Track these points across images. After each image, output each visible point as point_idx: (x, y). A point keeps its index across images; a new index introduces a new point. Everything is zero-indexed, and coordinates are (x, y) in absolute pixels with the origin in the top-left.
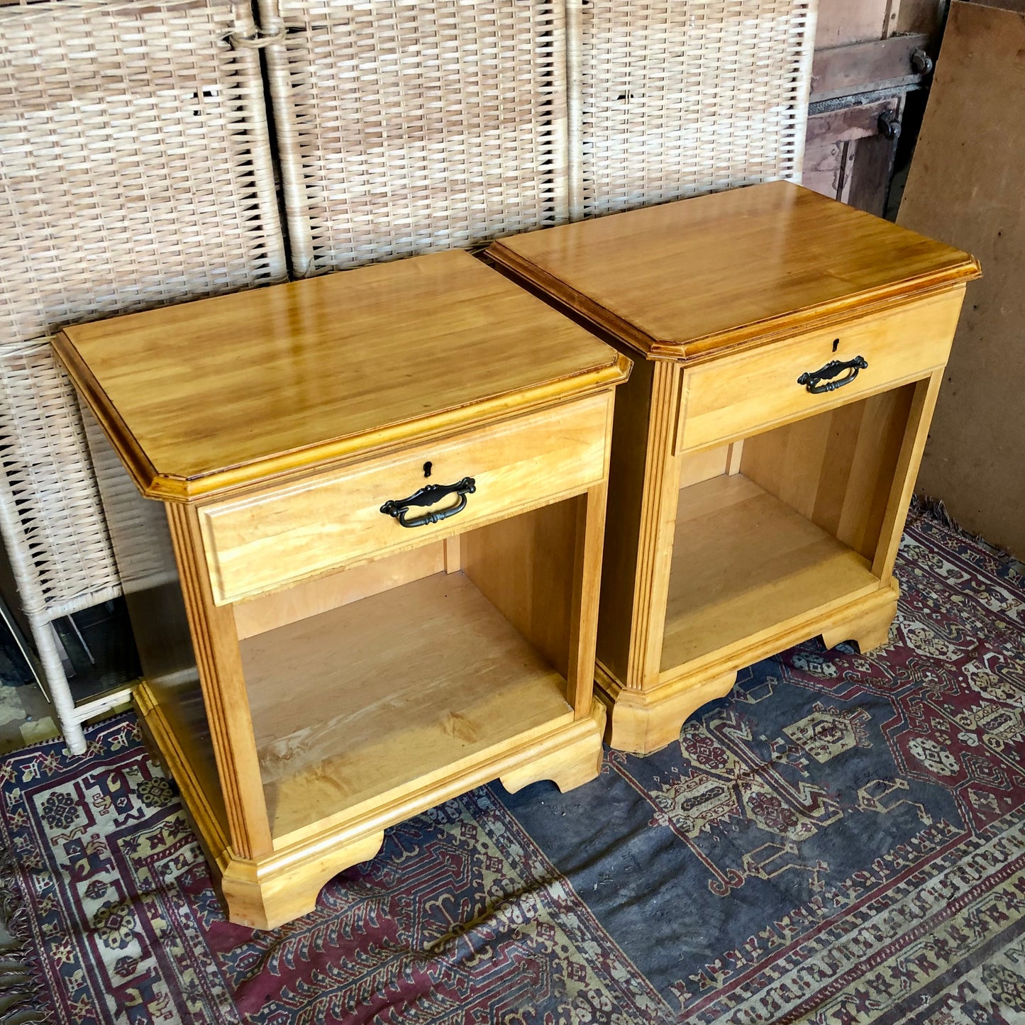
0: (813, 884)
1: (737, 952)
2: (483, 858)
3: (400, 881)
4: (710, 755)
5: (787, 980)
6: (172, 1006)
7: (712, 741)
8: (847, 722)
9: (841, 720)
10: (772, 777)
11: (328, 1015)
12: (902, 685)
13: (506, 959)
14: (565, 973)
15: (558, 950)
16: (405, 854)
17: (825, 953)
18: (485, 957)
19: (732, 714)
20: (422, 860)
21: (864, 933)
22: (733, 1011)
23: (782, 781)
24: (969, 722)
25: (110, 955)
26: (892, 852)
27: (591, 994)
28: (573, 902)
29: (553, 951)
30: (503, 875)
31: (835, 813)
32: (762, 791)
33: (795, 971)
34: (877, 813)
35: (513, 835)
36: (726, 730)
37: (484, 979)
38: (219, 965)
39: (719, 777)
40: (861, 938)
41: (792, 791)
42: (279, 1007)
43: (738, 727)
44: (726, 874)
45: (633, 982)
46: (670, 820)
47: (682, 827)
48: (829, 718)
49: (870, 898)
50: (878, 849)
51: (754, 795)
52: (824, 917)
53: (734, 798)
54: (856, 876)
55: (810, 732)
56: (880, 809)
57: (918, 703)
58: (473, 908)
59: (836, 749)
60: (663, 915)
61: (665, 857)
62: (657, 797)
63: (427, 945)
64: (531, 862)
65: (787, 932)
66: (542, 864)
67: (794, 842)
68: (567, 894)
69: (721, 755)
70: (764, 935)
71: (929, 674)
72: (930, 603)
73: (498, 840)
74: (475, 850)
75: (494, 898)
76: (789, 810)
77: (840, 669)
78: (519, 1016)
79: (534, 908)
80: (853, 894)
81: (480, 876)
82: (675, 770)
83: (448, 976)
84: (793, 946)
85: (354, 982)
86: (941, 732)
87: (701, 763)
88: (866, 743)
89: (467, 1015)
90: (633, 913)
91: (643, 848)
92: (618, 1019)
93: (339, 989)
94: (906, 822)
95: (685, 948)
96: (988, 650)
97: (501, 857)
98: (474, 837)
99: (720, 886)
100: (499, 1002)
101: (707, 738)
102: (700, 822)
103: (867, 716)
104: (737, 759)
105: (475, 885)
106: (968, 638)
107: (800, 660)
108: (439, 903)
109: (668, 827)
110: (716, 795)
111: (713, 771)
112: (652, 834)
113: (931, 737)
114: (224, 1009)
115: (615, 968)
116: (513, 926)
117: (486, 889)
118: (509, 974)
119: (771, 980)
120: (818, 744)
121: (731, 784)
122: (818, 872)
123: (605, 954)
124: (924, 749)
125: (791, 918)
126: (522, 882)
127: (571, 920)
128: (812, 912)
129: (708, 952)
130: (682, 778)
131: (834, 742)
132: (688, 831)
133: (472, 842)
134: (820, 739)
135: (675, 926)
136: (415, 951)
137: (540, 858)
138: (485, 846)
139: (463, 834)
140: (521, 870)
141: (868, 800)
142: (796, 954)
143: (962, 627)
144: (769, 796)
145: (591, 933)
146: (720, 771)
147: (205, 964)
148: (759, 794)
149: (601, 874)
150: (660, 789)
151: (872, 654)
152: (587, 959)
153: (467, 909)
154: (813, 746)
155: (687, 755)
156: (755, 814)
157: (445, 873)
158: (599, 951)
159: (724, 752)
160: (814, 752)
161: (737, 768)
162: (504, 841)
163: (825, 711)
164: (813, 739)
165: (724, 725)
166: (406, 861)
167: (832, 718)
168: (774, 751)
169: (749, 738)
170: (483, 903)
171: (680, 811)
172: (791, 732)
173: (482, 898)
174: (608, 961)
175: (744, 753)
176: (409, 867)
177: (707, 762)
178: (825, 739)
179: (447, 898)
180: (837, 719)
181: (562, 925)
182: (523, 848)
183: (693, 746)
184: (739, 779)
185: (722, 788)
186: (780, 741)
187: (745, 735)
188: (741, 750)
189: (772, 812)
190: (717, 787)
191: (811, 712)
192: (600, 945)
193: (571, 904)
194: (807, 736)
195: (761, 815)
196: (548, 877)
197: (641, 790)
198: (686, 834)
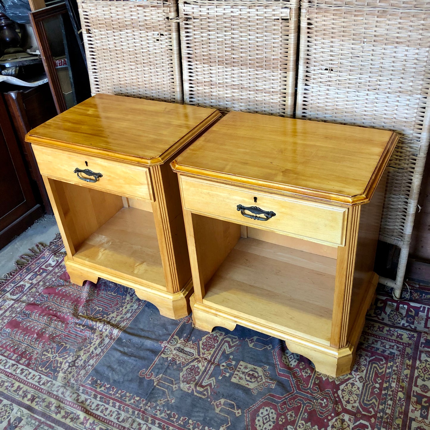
0: (161, 401)
1: (115, 389)
2: (121, 309)
3: (102, 297)
4: (208, 345)
5: (110, 408)
6: (39, 280)
7: (217, 342)
8: (264, 381)
9: (263, 378)
10: (210, 367)
11: (47, 307)
12: (308, 393)
13: (84, 333)
14: (85, 349)
15: (93, 343)
16: (113, 293)
17: (129, 416)
18: (82, 328)
19: (237, 342)
20: (112, 297)
21: (145, 426)
22: (90, 398)
23: (210, 372)
24: (302, 427)
25: (50, 261)
26: (195, 422)
27: (80, 358)
28: (115, 337)
30: (116, 317)
31: (204, 395)
32: (201, 367)
33: (116, 410)
34: (214, 409)
35: (134, 312)
36: (226, 344)
37: (74, 332)
38: (56, 280)
39: (199, 352)
40: (142, 425)
41: (207, 376)
42: (47, 297)
43: (230, 347)
44: (150, 372)
45: (89, 367)
46: (165, 347)
47: (165, 352)
48: (261, 374)
49: (164, 422)
50: (194, 416)
51: (196, 366)
52: (146, 410)
53: (190, 360)
54: (174, 414)
55: (247, 371)
56: (217, 410)
57: (300, 403)
59: (243, 383)
60: (121, 363)
61: (148, 352)
62: (174, 339)
63: (81, 314)
64: (125, 321)
65: (132, 401)
66: (126, 324)
67: (179, 387)
68: (117, 335)
69: (211, 348)
70: (128, 394)
71: (325, 400)
72: (385, 385)
73: (130, 309)
74: (123, 306)
75: (106, 320)
76: (196, 379)
77: (297, 366)
78: (64, 345)
79: (106, 330)
80: (163, 415)
81: (113, 312)
82: (193, 338)
83: (72, 323)
84: (126, 405)
85: (61, 306)
86: (286, 418)
87: (202, 344)
88: (255, 392)
89: (60, 334)
90: (117, 355)
91: (148, 345)
92: (73, 369)
93: (58, 305)
94: (215, 422)
95: (110, 374)
96: (369, 421)
97: (123, 314)
98: (128, 304)
99: (143, 373)
100: (68, 339)
101: (218, 340)
102: (172, 356)
103: (273, 386)
104: (212, 353)
105: (109, 313)
106: (371, 409)
108: (98, 309)
109: (162, 347)
110: (189, 355)
111: (201, 349)
112: (155, 345)
113: (279, 415)
114: (42, 288)
115: (93, 360)
116: (97, 329)
117: (109, 316)
118: (79, 336)
119: (108, 404)
120: (241, 375)
121: (197, 356)
122: (168, 400)
123: (97, 355)
124: (268, 414)
125: (140, 399)
126: (116, 323)
127: (107, 340)
128: (146, 404)
129: (111, 381)
130: (191, 342)
131: (247, 381)
132: (164, 354)
133: (126, 304)
134: (245, 375)
135: (119, 368)
136: (77, 313)
137: (129, 322)
138: (126, 307)
139: (127, 301)
140: (121, 320)
141: (220, 404)
142: (124, 407)
143: (377, 404)
144: (199, 371)
145: (104, 348)
146: (202, 351)
147: (55, 278)
148: (198, 367)
149: (130, 340)
150: (180, 338)
151: (319, 375)
152: (93, 351)
153: (99, 316)
154: (239, 374)
155: (204, 338)
156: (187, 370)
157: (110, 304)
158: (98, 353)
159: (213, 348)
160: (236, 376)
161: (207, 355)
162: (131, 311)
163: (265, 371)
164: (243, 373)
165: (228, 342)
166: (110, 294)
167: (262, 375)
168: (226, 363)
169: (227, 353)
170: (103, 318)
171: (173, 348)
172: (242, 364)
173: (105, 317)
174: (95, 357)
175: (217, 354)
176: (108, 296)
177: (204, 345)
178: (247, 377)
179: (100, 310)
180: (263, 377)
181: (104, 340)
182: (131, 316)
183: (210, 338)
184: (201, 358)
185: (193, 355)
186: (234, 363)
187: (228, 351)
188: (218, 353)
189: (191, 375)
190: (193, 354)
191: (260, 366)
192: (100, 352)
193: (113, 338)
194: (244, 370)
195: (187, 372)
196: (121, 327)
197: (174, 333)
198: (162, 354)
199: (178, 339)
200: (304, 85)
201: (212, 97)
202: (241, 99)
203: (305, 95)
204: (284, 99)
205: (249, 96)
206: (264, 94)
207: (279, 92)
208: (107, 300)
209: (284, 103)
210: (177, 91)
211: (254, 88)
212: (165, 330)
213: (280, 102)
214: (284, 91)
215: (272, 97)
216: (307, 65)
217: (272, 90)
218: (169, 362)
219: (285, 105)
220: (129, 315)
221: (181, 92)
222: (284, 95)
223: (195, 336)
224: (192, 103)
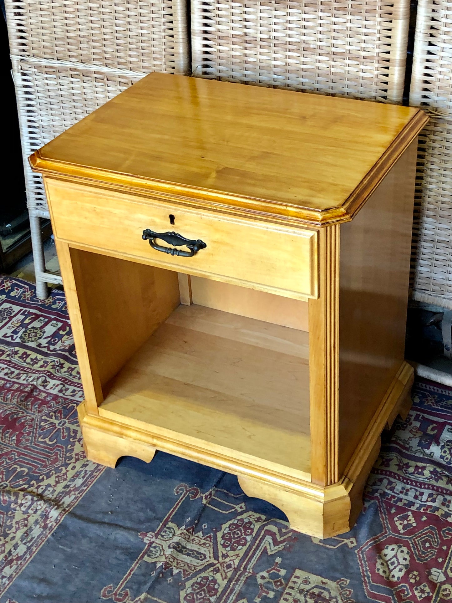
2: (64, 471)
3: (25, 448)
4: (234, 538)
7: (251, 534)
10: (238, 581)
15: (10, 536)
16: (46, 440)
20: (47, 448)
23: (238, 588)
28: (52, 525)
29: (10, 533)
30: (55, 486)
32: (220, 581)
35: (90, 475)
36: (269, 539)
39: (216, 553)
41: (233, 597)
43: (276, 543)
44: (122, 590)
45: (4, 580)
46: (151, 543)
47: (151, 551)
48: (335, 593)
53: (199, 568)
55: (308, 587)
58: (23, 485)
61: (118, 554)
62: (169, 528)
64: (73, 492)
66: (75, 498)
68: (57, 519)
69: (239, 544)
73: (82, 471)
74: (66, 465)
75: (35, 490)
77: (405, 579)
79: (36, 510)
81: (48, 476)
82: (205, 526)
87: (223, 537)
91: (119, 540)
97: (68, 479)
98: (77, 460)
99: (110, 592)
101: (252, 530)
102: (163, 559)
104: (241, 555)
105: (41, 477)
107: (393, 549)
108: (19, 470)
109: (146, 544)
110: (196, 557)
111: (220, 547)
112: (132, 538)
115: (11, 567)
116: (18, 507)
117: (41, 484)
120: (298, 596)
121: (213, 560)
123: (19, 558)
126: (55, 496)
127: (37, 531)
130: (201, 533)
132: (149, 556)
133: (74, 460)
134: (305, 596)
137: (79, 495)
138: (74, 467)
139: (76, 454)
140: (65, 491)
144: (216, 587)
145: (32, 545)
146: (221, 550)
148: (215, 581)
150: (179, 527)
152: (10, 551)
153: (21, 483)
154: (293, 593)
155: (225, 526)
156: (193, 585)
157: (43, 461)
158: (21, 554)
159: (244, 545)
160: (288, 597)
161: (232, 558)
162: (83, 474)
163: (342, 588)
164: (301, 591)
165: (273, 535)
166: (42, 442)
167: (338, 595)
168: (268, 572)
169: (270, 553)
170: (29, 487)
171: (165, 545)
172: (298, 575)
173: (33, 485)
174: (15, 562)
175: (252, 557)
176: (38, 445)
177: (226, 540)
178: (308, 599)
179: (24, 471)
180: (339, 598)
181: (31, 529)
182: (83, 484)
183: (237, 526)
184: (221, 564)
185: (205, 558)
186: (283, 572)
187: (272, 550)
188: (254, 554)
189: (201, 595)
190: (205, 555)
191: (334, 579)
192: (25, 553)
193: (50, 525)
194: (302, 586)
195: (193, 589)
196: (65, 506)
197: (169, 517)
198: (146, 556)
199: (176, 529)
200: (427, 43)
201: (246, 65)
202: (303, 70)
203: (428, 64)
204: (386, 71)
205: (318, 65)
206: (348, 62)
207: (377, 58)
208: (38, 453)
209: (385, 79)
210: (178, 53)
211: (328, 49)
212: (151, 510)
213: (377, 76)
214: (387, 56)
215: (362, 67)
216: (434, 6)
217: (363, 54)
218: (159, 570)
219: (386, 83)
220: (79, 482)
221: (186, 56)
222: (386, 64)
223: (207, 522)
224: (206, 76)
